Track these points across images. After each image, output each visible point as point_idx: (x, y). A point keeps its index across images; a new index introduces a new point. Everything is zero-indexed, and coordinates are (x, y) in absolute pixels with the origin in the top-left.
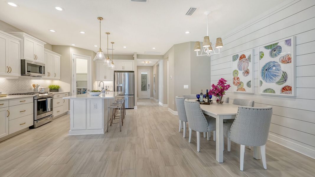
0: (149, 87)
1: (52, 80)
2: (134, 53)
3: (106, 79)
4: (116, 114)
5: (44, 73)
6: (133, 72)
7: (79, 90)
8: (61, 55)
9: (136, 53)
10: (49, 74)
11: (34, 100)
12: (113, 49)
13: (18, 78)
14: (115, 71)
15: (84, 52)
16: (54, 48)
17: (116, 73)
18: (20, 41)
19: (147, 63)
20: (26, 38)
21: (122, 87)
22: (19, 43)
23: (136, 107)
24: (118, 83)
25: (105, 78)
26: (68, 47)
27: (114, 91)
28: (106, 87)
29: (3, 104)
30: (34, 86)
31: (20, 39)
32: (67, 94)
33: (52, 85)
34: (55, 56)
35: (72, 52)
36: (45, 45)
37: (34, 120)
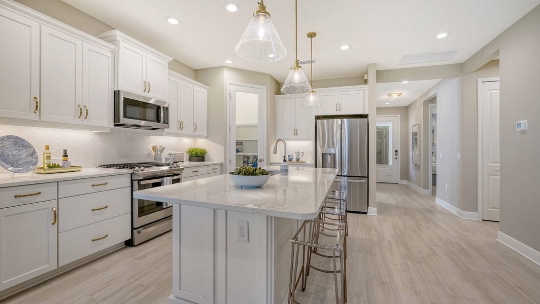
0: (397, 155)
1: (195, 137)
2: (370, 65)
3: (297, 137)
4: (321, 227)
5: (166, 122)
6: (366, 116)
7: (246, 159)
8: (208, 88)
9: (375, 64)
10: (181, 125)
11: (132, 181)
12: (312, 62)
13: (109, 131)
14: (318, 118)
15: (251, 77)
16: (199, 74)
17: (319, 121)
18: (113, 52)
19: (395, 96)
20: (122, 44)
21: (335, 154)
22: (109, 54)
23: (372, 211)
24: (323, 146)
25: (296, 133)
26: (220, 68)
27: (316, 166)
28: (298, 154)
29: (40, 193)
30: (154, 148)
31: (112, 46)
32: (218, 167)
33: (196, 147)
34: (196, 88)
35: (227, 78)
36: (170, 63)
37: (133, 229)
